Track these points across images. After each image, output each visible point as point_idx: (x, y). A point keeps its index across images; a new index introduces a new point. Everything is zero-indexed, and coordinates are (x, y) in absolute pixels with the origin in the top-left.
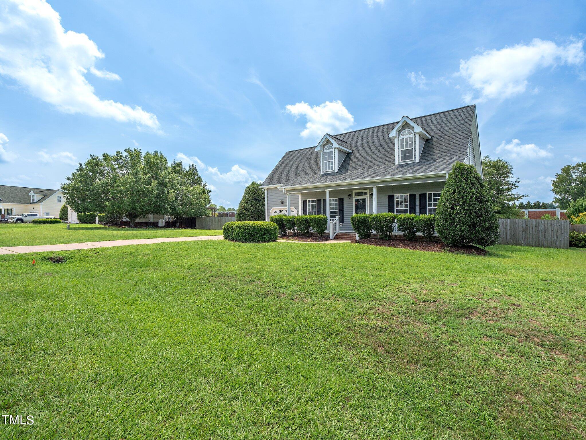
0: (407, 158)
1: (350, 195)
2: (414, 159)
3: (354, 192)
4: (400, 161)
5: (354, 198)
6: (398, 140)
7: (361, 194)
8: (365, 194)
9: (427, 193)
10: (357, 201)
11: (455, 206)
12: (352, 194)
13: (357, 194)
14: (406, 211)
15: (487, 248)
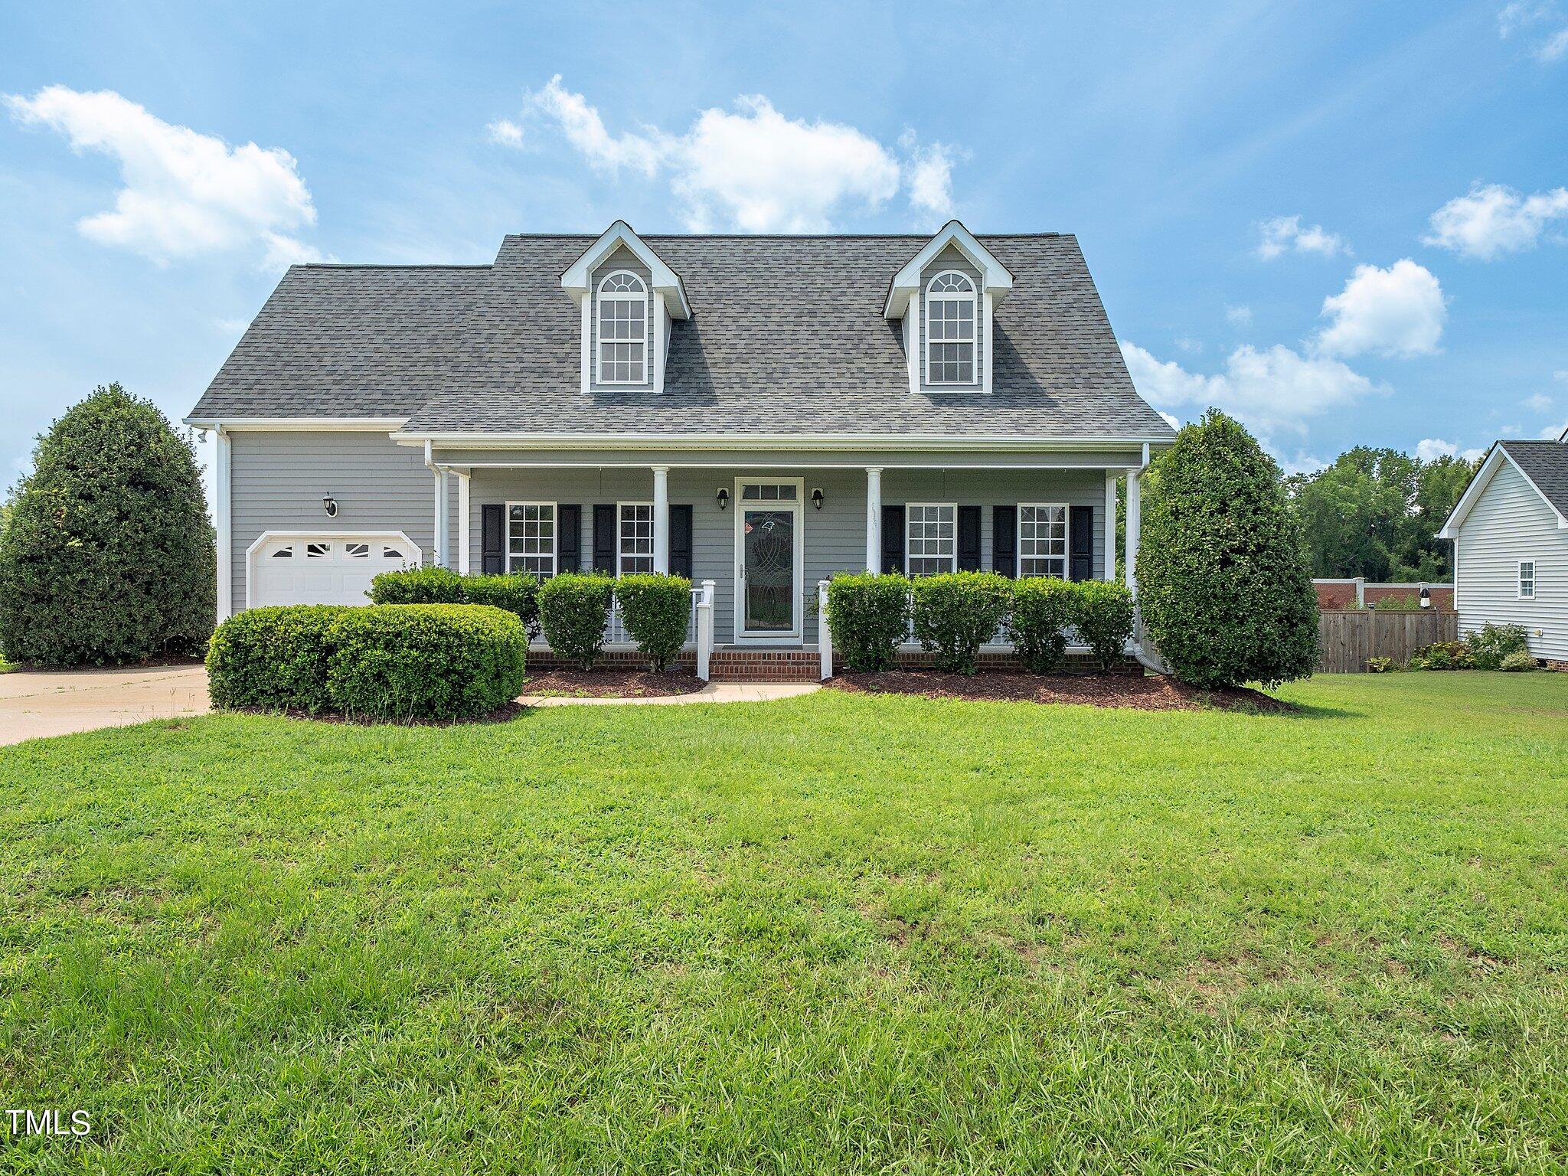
0: (951, 377)
1: (723, 495)
2: (975, 382)
3: (740, 482)
4: (927, 382)
5: (741, 508)
6: (922, 303)
7: (769, 492)
8: (789, 492)
9: (1020, 506)
10: (753, 518)
11: (1234, 557)
12: (732, 489)
13: (750, 492)
14: (946, 566)
15: (1284, 691)
